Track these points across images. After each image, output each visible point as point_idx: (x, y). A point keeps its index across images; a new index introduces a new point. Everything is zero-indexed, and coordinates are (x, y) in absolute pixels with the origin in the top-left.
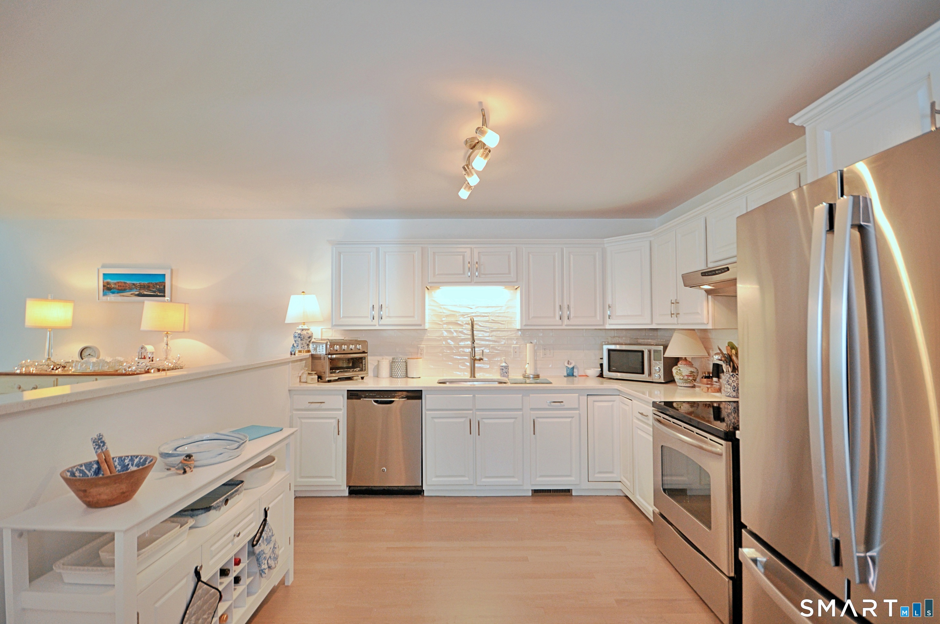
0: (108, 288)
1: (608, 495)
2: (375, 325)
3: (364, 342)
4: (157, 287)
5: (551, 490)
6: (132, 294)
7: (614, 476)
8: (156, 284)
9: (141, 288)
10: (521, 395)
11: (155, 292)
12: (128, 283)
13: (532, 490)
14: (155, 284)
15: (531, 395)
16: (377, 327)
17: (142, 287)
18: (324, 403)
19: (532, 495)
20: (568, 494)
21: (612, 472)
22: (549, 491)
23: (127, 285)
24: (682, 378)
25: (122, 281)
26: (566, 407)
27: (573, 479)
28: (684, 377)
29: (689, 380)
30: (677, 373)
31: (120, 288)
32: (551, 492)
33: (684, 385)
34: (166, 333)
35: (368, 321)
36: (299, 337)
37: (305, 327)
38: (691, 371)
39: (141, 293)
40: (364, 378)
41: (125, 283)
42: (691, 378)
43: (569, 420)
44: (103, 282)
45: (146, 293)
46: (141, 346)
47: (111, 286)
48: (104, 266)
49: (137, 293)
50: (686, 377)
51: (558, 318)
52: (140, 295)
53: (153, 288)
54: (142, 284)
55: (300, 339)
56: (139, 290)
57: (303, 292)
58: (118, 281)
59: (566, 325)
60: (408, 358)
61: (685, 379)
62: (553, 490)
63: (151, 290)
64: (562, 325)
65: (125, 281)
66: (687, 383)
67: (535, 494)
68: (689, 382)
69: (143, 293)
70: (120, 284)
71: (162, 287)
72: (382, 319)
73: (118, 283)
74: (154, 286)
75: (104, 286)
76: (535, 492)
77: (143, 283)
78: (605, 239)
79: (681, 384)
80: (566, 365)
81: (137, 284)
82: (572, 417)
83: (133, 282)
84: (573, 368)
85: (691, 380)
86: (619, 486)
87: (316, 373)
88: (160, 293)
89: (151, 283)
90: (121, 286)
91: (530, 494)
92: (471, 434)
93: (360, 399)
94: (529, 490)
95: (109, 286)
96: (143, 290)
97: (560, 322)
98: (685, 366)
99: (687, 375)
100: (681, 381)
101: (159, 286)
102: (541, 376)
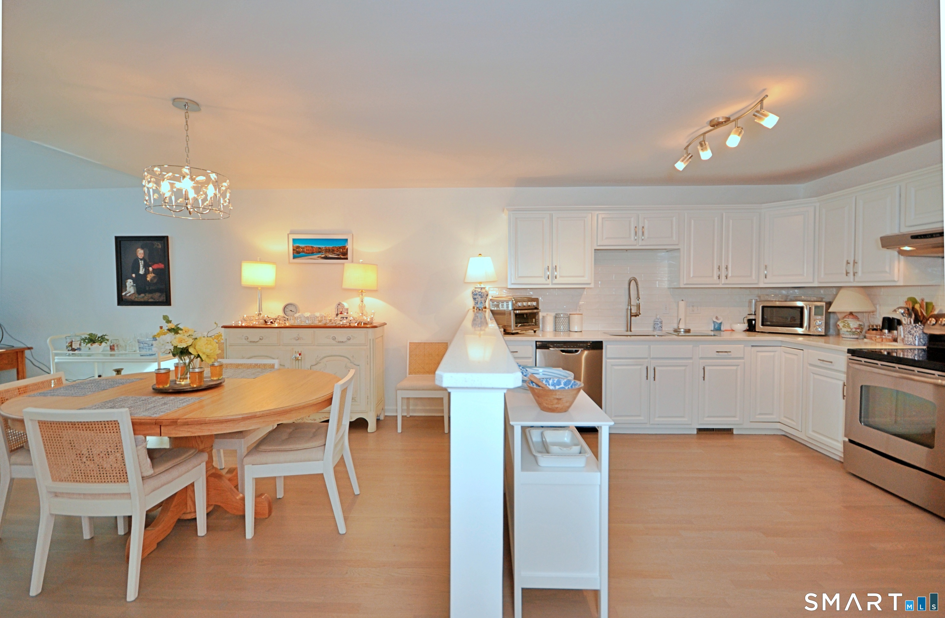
0: (298, 252)
1: (766, 434)
2: (548, 284)
3: (537, 300)
4: (341, 251)
5: (714, 429)
6: (318, 257)
7: (774, 417)
8: (340, 248)
9: (326, 251)
10: (692, 346)
11: (339, 255)
12: (315, 247)
13: (697, 429)
14: (338, 248)
15: (700, 346)
16: (550, 286)
17: (328, 250)
18: (517, 352)
19: (697, 433)
20: (730, 432)
21: (772, 414)
22: (713, 430)
23: (314, 249)
24: (849, 330)
25: (309, 245)
26: (732, 356)
27: (737, 419)
28: (852, 330)
29: (857, 333)
30: (845, 326)
31: (308, 252)
32: (714, 431)
33: (851, 336)
34: (361, 291)
35: (543, 280)
36: (480, 295)
37: (482, 286)
38: (860, 324)
39: (327, 256)
40: (537, 331)
41: (312, 247)
42: (858, 331)
43: (735, 368)
44: (293, 247)
45: (330, 256)
46: (338, 303)
47: (300, 250)
48: (292, 233)
49: (323, 256)
50: (854, 330)
51: (716, 277)
52: (326, 258)
53: (337, 252)
54: (327, 248)
55: (480, 297)
56: (325, 253)
57: (480, 254)
58: (306, 245)
59: (723, 284)
60: (570, 314)
61: (853, 331)
62: (715, 429)
63: (335, 254)
64: (719, 284)
65: (312, 246)
66: (854, 335)
67: (700, 432)
68: (857, 334)
69: (328, 256)
70: (308, 248)
71: (345, 251)
72: (556, 278)
73: (306, 247)
74: (337, 250)
75: (294, 250)
76: (700, 430)
77: (328, 246)
78: (763, 205)
79: (847, 336)
80: (715, 320)
81: (323, 248)
82: (738, 365)
83: (319, 247)
84: (721, 323)
85: (859, 332)
86: (779, 426)
87: (502, 327)
88: (343, 256)
89: (336, 247)
90: (308, 250)
91: (695, 432)
92: (647, 379)
93: (549, 349)
94: (693, 428)
95: (298, 250)
96: (328, 253)
97: (718, 281)
98: (853, 319)
99: (855, 328)
100: (848, 333)
101: (343, 250)
102: (692, 330)
